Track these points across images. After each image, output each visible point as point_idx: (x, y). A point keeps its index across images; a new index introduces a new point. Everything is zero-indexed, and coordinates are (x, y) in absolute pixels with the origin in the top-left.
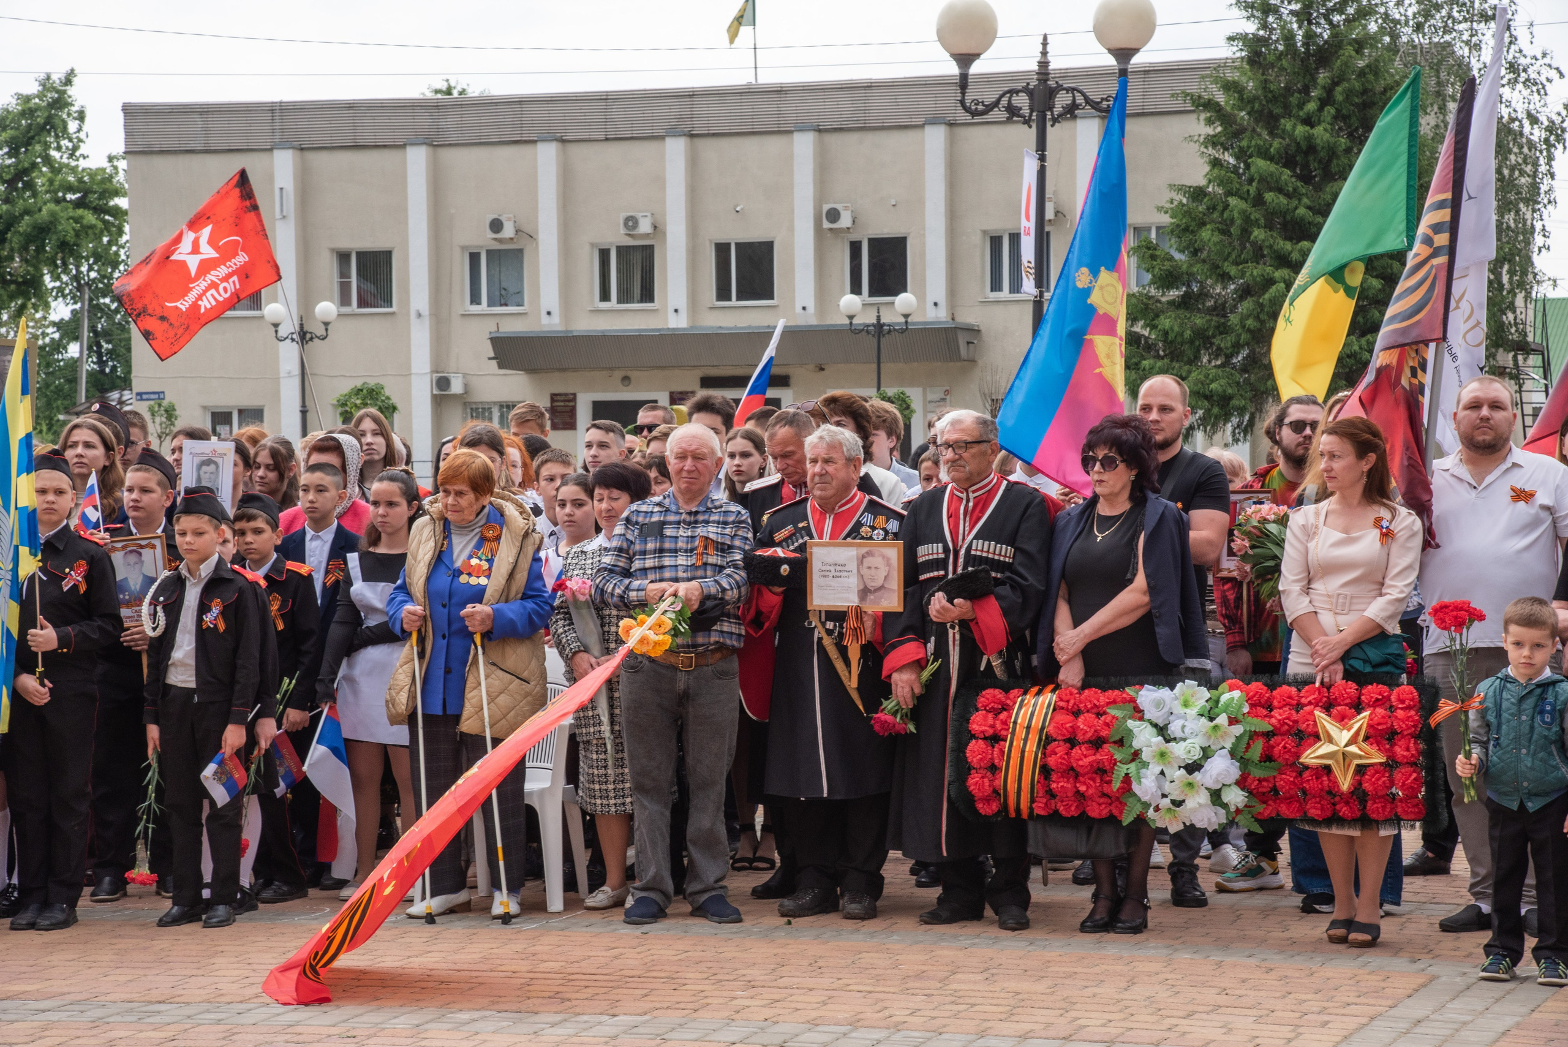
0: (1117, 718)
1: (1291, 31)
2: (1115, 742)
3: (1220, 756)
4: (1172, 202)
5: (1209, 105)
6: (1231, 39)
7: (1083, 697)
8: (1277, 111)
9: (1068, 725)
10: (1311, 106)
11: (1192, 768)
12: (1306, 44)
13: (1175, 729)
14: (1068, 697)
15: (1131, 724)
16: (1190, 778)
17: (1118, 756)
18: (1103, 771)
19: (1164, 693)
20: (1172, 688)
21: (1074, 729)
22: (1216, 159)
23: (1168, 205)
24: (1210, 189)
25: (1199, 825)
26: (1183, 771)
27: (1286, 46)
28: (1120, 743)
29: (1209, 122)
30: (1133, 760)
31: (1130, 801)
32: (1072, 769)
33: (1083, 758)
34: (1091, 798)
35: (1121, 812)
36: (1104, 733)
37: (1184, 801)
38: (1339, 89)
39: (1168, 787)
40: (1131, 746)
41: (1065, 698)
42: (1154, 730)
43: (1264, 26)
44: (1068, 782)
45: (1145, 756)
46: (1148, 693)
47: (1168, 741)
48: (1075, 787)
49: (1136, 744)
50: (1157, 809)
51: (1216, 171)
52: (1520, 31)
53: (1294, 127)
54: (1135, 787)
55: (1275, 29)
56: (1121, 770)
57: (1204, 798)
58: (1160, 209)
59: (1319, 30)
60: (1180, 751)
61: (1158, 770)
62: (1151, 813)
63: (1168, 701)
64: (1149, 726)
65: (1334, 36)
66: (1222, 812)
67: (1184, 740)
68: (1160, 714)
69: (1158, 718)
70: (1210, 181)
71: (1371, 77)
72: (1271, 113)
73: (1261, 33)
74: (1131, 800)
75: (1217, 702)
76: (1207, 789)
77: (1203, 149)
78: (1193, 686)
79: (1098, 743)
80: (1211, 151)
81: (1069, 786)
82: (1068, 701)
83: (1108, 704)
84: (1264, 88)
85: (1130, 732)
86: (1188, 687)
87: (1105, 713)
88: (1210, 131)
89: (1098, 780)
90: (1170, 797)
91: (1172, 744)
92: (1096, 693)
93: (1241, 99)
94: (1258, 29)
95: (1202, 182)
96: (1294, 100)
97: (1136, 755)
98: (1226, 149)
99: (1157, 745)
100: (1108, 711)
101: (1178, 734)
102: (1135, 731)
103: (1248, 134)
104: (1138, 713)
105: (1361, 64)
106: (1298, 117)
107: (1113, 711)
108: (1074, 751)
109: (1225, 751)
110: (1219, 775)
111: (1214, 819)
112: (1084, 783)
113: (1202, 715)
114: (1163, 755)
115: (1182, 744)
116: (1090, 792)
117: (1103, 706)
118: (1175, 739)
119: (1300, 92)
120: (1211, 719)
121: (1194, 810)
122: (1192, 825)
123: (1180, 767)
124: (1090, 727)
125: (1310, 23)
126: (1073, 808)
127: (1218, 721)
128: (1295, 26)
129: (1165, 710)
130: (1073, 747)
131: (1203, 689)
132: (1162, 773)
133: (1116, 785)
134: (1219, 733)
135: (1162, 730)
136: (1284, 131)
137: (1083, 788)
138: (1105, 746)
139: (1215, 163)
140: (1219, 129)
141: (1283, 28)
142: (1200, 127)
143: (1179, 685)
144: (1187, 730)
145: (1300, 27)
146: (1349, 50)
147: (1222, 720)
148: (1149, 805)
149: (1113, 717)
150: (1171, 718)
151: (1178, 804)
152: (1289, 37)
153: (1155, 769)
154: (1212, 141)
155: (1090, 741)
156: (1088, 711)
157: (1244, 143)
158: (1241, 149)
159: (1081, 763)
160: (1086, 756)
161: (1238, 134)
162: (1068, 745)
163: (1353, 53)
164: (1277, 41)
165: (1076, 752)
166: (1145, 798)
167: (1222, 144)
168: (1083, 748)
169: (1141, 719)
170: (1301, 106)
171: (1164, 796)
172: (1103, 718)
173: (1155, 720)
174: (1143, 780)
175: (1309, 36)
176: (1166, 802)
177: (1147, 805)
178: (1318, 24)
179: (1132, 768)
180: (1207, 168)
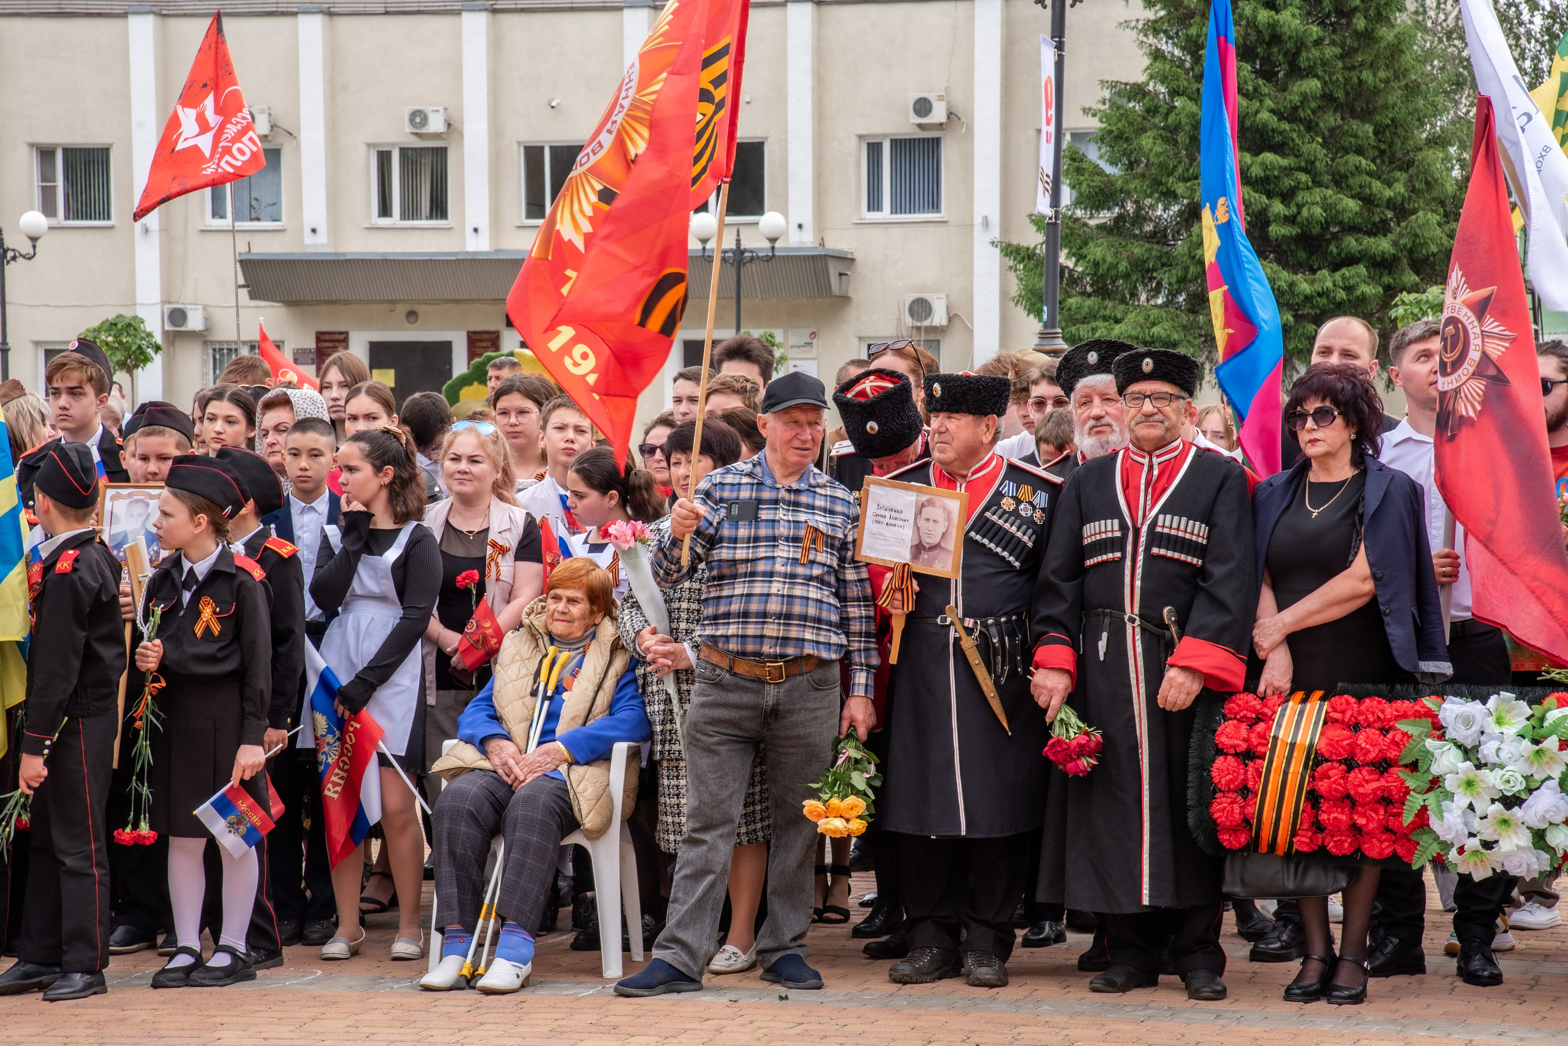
0: (1410, 737)
2: (1406, 766)
3: (1548, 788)
7: (1363, 708)
9: (1345, 743)
11: (1511, 802)
13: (1488, 751)
14: (1344, 706)
15: (1431, 744)
16: (1507, 814)
17: (1410, 783)
18: (1392, 801)
19: (1474, 708)
20: (1484, 702)
21: (1353, 746)
25: (1514, 872)
26: (1498, 806)
28: (1414, 767)
30: (1429, 790)
31: (1424, 840)
32: (1348, 796)
33: (1364, 783)
34: (1371, 834)
35: (1411, 853)
36: (1392, 754)
37: (1496, 842)
39: (1476, 824)
40: (1428, 770)
41: (1339, 708)
42: (1459, 754)
44: (1342, 813)
45: (1449, 783)
46: (1454, 707)
47: (1479, 766)
48: (1351, 818)
49: (1435, 770)
50: (1461, 850)
54: (1434, 823)
56: (1415, 802)
57: (1524, 839)
60: (1493, 779)
61: (1465, 803)
62: (1453, 856)
63: (1479, 717)
64: (1454, 748)
66: (1546, 857)
67: (1502, 767)
68: (1469, 732)
69: (1466, 737)
74: (1425, 837)
75: (1542, 719)
76: (1528, 828)
78: (1509, 700)
79: (1383, 765)
81: (1344, 818)
82: (1343, 712)
83: (1397, 718)
85: (1428, 755)
86: (1504, 701)
87: (1392, 728)
89: (1382, 812)
90: (1479, 837)
91: (1485, 772)
92: (1380, 703)
97: (1435, 782)
99: (1465, 772)
100: (1398, 726)
101: (1492, 759)
102: (1437, 753)
104: (1439, 730)
107: (1403, 726)
108: (1352, 775)
109: (1554, 783)
110: (1546, 811)
111: (1536, 867)
112: (1363, 815)
113: (1523, 737)
114: (1470, 784)
115: (1498, 772)
116: (1371, 826)
117: (1390, 720)
118: (1486, 765)
120: (1536, 742)
121: (1509, 854)
122: (1505, 872)
123: (1493, 801)
124: (1373, 746)
126: (1346, 845)
127: (1545, 744)
129: (1475, 728)
130: (1350, 769)
131: (1523, 704)
132: (1471, 807)
133: (1408, 819)
134: (1545, 759)
135: (1469, 752)
137: (1362, 821)
138: (1393, 770)
143: (1493, 699)
144: (1503, 754)
147: (1551, 743)
148: (1452, 845)
149: (1405, 734)
150: (1482, 738)
151: (1488, 845)
153: (1462, 800)
155: (1372, 763)
156: (1369, 726)
159: (1361, 790)
160: (1367, 782)
162: (1343, 767)
165: (1355, 776)
166: (1448, 838)
168: (1364, 772)
169: (1442, 737)
171: (1472, 835)
172: (1390, 736)
173: (1460, 740)
174: (1445, 814)
176: (1473, 843)
177: (1447, 846)
179: (1431, 799)
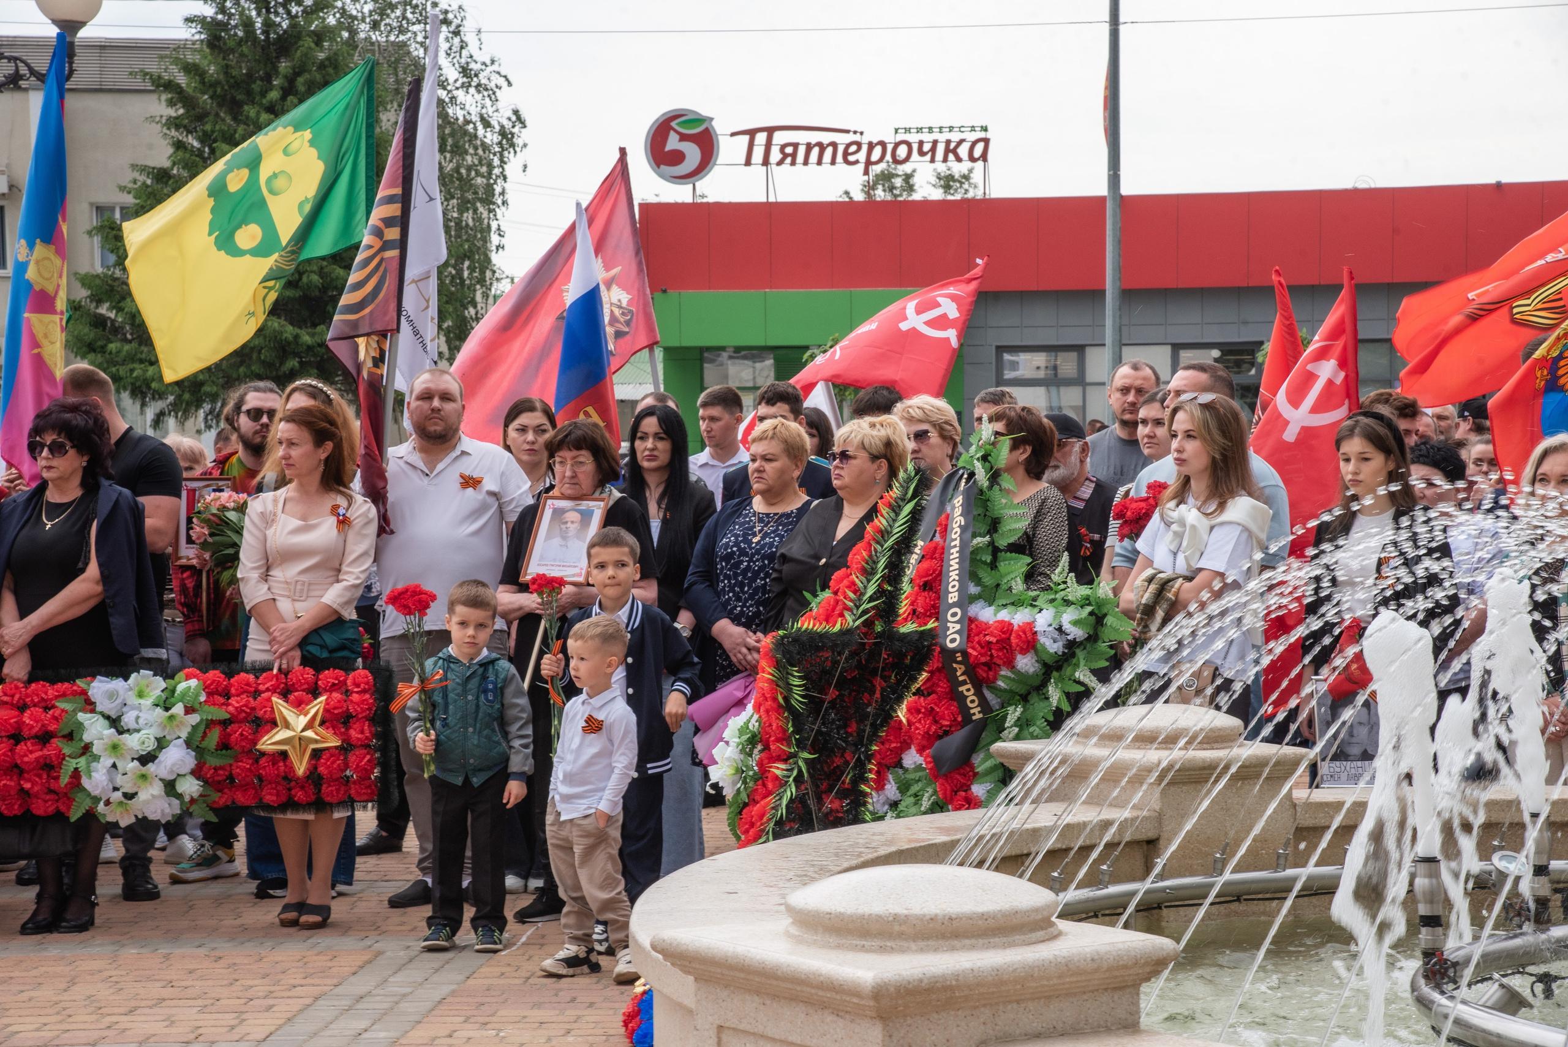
0: (66, 712)
1: (250, 18)
2: (64, 737)
3: (175, 746)
4: (135, 182)
5: (169, 86)
6: (189, 20)
7: (29, 691)
8: (239, 97)
9: (12, 721)
10: (274, 95)
11: (146, 759)
12: (266, 32)
13: (128, 720)
14: (14, 691)
15: (81, 716)
16: (144, 770)
17: (66, 750)
18: (51, 767)
19: (118, 684)
20: (126, 679)
21: (20, 724)
22: (179, 141)
23: (131, 185)
24: (175, 172)
25: (152, 817)
26: (136, 763)
27: (246, 32)
28: (70, 737)
29: (171, 103)
30: (83, 754)
31: (79, 797)
32: (16, 766)
33: (29, 754)
34: (37, 796)
35: (69, 808)
36: (52, 727)
37: (136, 793)
38: (300, 80)
39: (119, 780)
40: (81, 740)
41: (9, 692)
42: (106, 722)
43: (222, 10)
44: (11, 780)
45: (96, 749)
46: (100, 685)
47: (120, 733)
48: (20, 784)
49: (87, 737)
50: (108, 803)
51: (180, 153)
52: (470, 37)
53: (258, 114)
54: (85, 782)
55: (233, 15)
56: (71, 764)
57: (157, 789)
58: (122, 189)
59: (278, 19)
60: (134, 742)
61: (109, 762)
62: (101, 807)
63: (121, 692)
64: (101, 719)
65: (293, 26)
66: (176, 802)
67: (138, 731)
68: (113, 705)
69: (111, 710)
70: (174, 164)
71: (331, 70)
72: (233, 98)
73: (220, 17)
74: (79, 795)
75: (173, 691)
76: (161, 780)
77: (165, 130)
78: (147, 677)
79: (45, 737)
80: (173, 133)
81: (12, 784)
82: (13, 696)
83: (57, 697)
84: (226, 73)
85: (80, 725)
86: (143, 677)
87: (54, 707)
88: (171, 112)
89: (45, 776)
90: (122, 790)
91: (126, 736)
92: (44, 686)
93: (203, 82)
94: (216, 13)
95: (166, 164)
96: (257, 86)
97: (87, 748)
98: (189, 132)
99: (110, 737)
100: (57, 704)
101: (132, 725)
102: (86, 723)
103: (211, 118)
104: (90, 705)
105: (321, 56)
106: (261, 105)
107: (62, 705)
108: (19, 747)
109: (180, 741)
110: (173, 765)
111: (168, 810)
112: (29, 780)
113: (157, 705)
114: (115, 747)
115: (136, 736)
116: (36, 788)
117: (51, 700)
118: (128, 730)
119: (262, 79)
120: (167, 709)
121: (147, 802)
122: (145, 818)
123: (133, 759)
124: (37, 721)
125: (268, 11)
126: (16, 807)
127: (174, 711)
128: (254, 13)
129: (119, 701)
130: (17, 743)
131: (159, 679)
132: (114, 766)
133: (64, 780)
134: (175, 723)
135: (114, 722)
136: (247, 117)
137: (27, 786)
138: (53, 740)
139: (179, 145)
140: (181, 111)
141: (242, 14)
142: (160, 107)
143: (134, 676)
144: (141, 721)
145: (259, 14)
146: (308, 42)
147: (178, 709)
148: (100, 799)
149: (63, 711)
150: (124, 709)
151: (129, 796)
152: (248, 24)
153: (106, 762)
154: (174, 123)
155: (36, 736)
156: (35, 706)
157: (208, 127)
158: (205, 133)
159: (26, 759)
160: (31, 752)
161: (201, 117)
162: (12, 741)
163: (313, 45)
164: (236, 26)
165: (21, 748)
166: (95, 792)
167: (185, 127)
168: (29, 744)
169: (93, 711)
170: (263, 94)
171: (116, 789)
172: (51, 712)
173: (107, 712)
174: (93, 774)
175: (268, 25)
176: (118, 795)
177: (96, 800)
178: (277, 14)
179: (82, 762)
180: (171, 150)
